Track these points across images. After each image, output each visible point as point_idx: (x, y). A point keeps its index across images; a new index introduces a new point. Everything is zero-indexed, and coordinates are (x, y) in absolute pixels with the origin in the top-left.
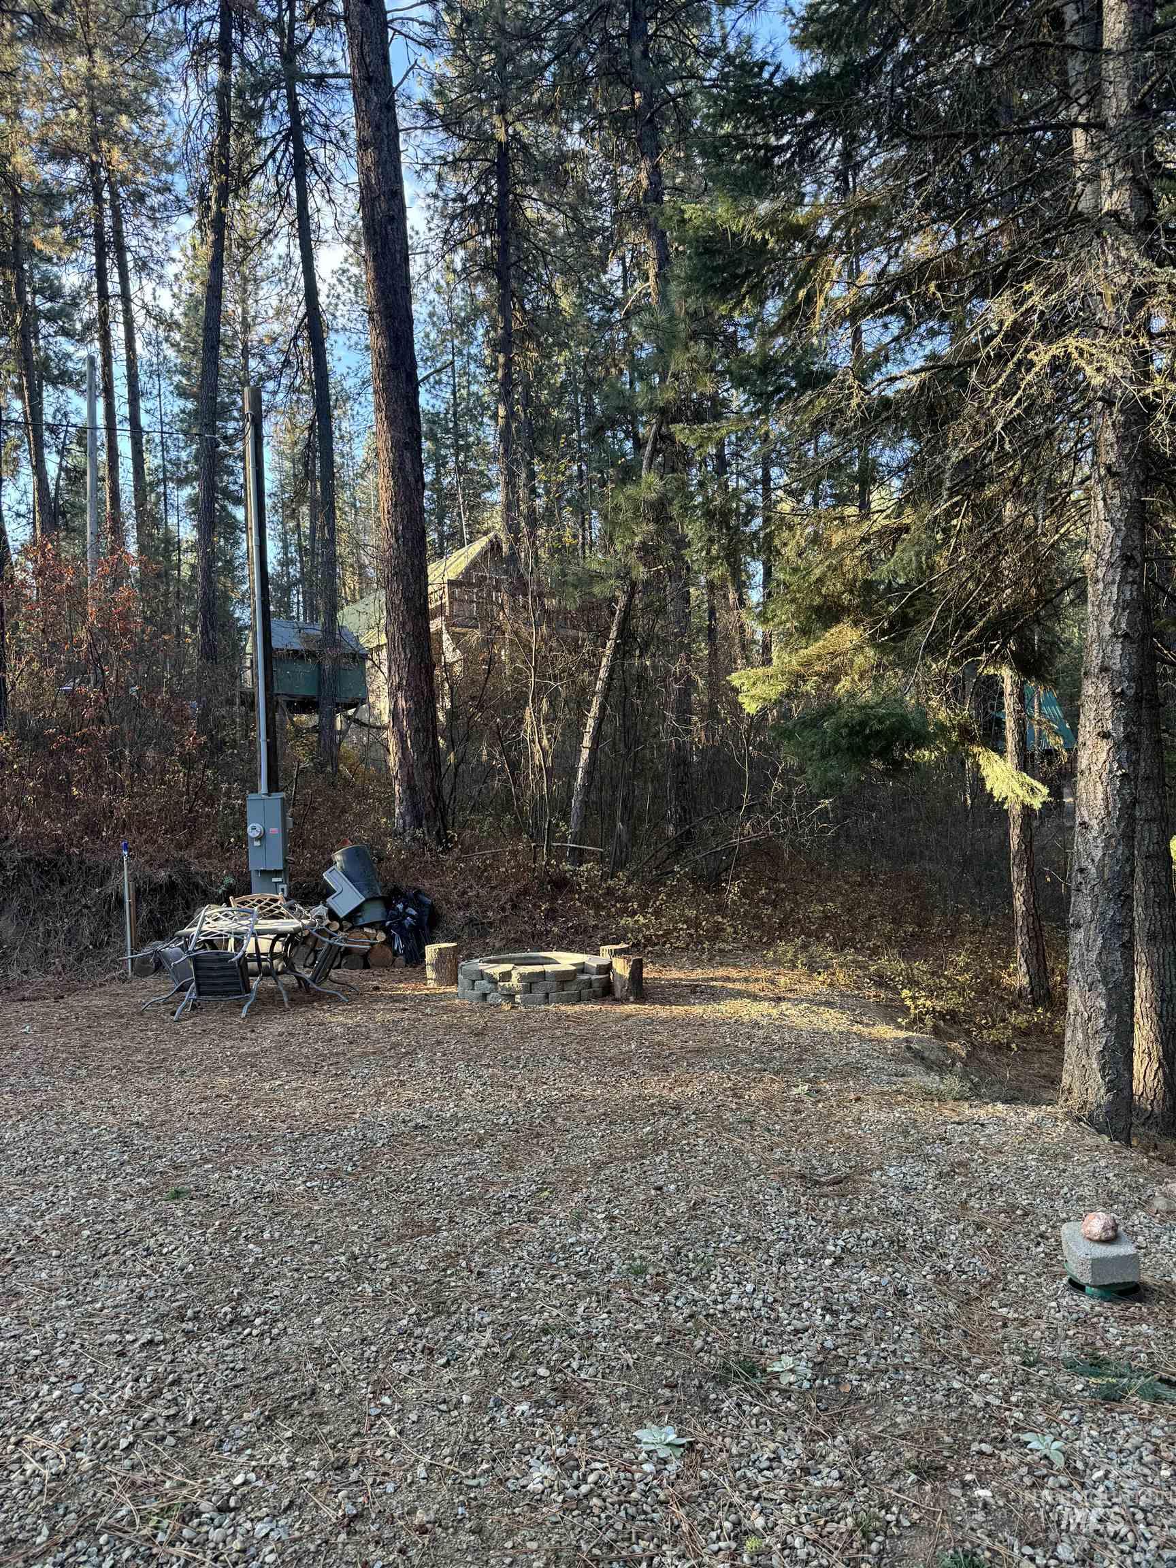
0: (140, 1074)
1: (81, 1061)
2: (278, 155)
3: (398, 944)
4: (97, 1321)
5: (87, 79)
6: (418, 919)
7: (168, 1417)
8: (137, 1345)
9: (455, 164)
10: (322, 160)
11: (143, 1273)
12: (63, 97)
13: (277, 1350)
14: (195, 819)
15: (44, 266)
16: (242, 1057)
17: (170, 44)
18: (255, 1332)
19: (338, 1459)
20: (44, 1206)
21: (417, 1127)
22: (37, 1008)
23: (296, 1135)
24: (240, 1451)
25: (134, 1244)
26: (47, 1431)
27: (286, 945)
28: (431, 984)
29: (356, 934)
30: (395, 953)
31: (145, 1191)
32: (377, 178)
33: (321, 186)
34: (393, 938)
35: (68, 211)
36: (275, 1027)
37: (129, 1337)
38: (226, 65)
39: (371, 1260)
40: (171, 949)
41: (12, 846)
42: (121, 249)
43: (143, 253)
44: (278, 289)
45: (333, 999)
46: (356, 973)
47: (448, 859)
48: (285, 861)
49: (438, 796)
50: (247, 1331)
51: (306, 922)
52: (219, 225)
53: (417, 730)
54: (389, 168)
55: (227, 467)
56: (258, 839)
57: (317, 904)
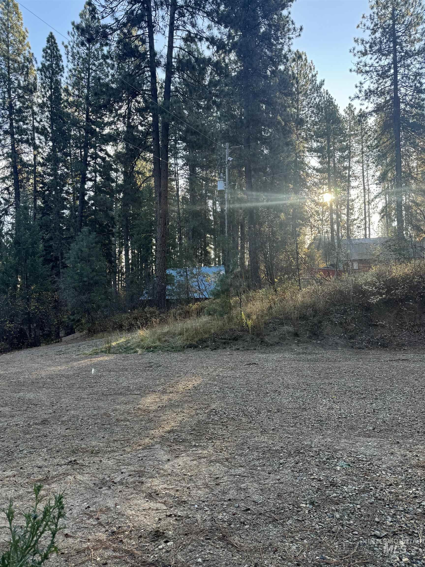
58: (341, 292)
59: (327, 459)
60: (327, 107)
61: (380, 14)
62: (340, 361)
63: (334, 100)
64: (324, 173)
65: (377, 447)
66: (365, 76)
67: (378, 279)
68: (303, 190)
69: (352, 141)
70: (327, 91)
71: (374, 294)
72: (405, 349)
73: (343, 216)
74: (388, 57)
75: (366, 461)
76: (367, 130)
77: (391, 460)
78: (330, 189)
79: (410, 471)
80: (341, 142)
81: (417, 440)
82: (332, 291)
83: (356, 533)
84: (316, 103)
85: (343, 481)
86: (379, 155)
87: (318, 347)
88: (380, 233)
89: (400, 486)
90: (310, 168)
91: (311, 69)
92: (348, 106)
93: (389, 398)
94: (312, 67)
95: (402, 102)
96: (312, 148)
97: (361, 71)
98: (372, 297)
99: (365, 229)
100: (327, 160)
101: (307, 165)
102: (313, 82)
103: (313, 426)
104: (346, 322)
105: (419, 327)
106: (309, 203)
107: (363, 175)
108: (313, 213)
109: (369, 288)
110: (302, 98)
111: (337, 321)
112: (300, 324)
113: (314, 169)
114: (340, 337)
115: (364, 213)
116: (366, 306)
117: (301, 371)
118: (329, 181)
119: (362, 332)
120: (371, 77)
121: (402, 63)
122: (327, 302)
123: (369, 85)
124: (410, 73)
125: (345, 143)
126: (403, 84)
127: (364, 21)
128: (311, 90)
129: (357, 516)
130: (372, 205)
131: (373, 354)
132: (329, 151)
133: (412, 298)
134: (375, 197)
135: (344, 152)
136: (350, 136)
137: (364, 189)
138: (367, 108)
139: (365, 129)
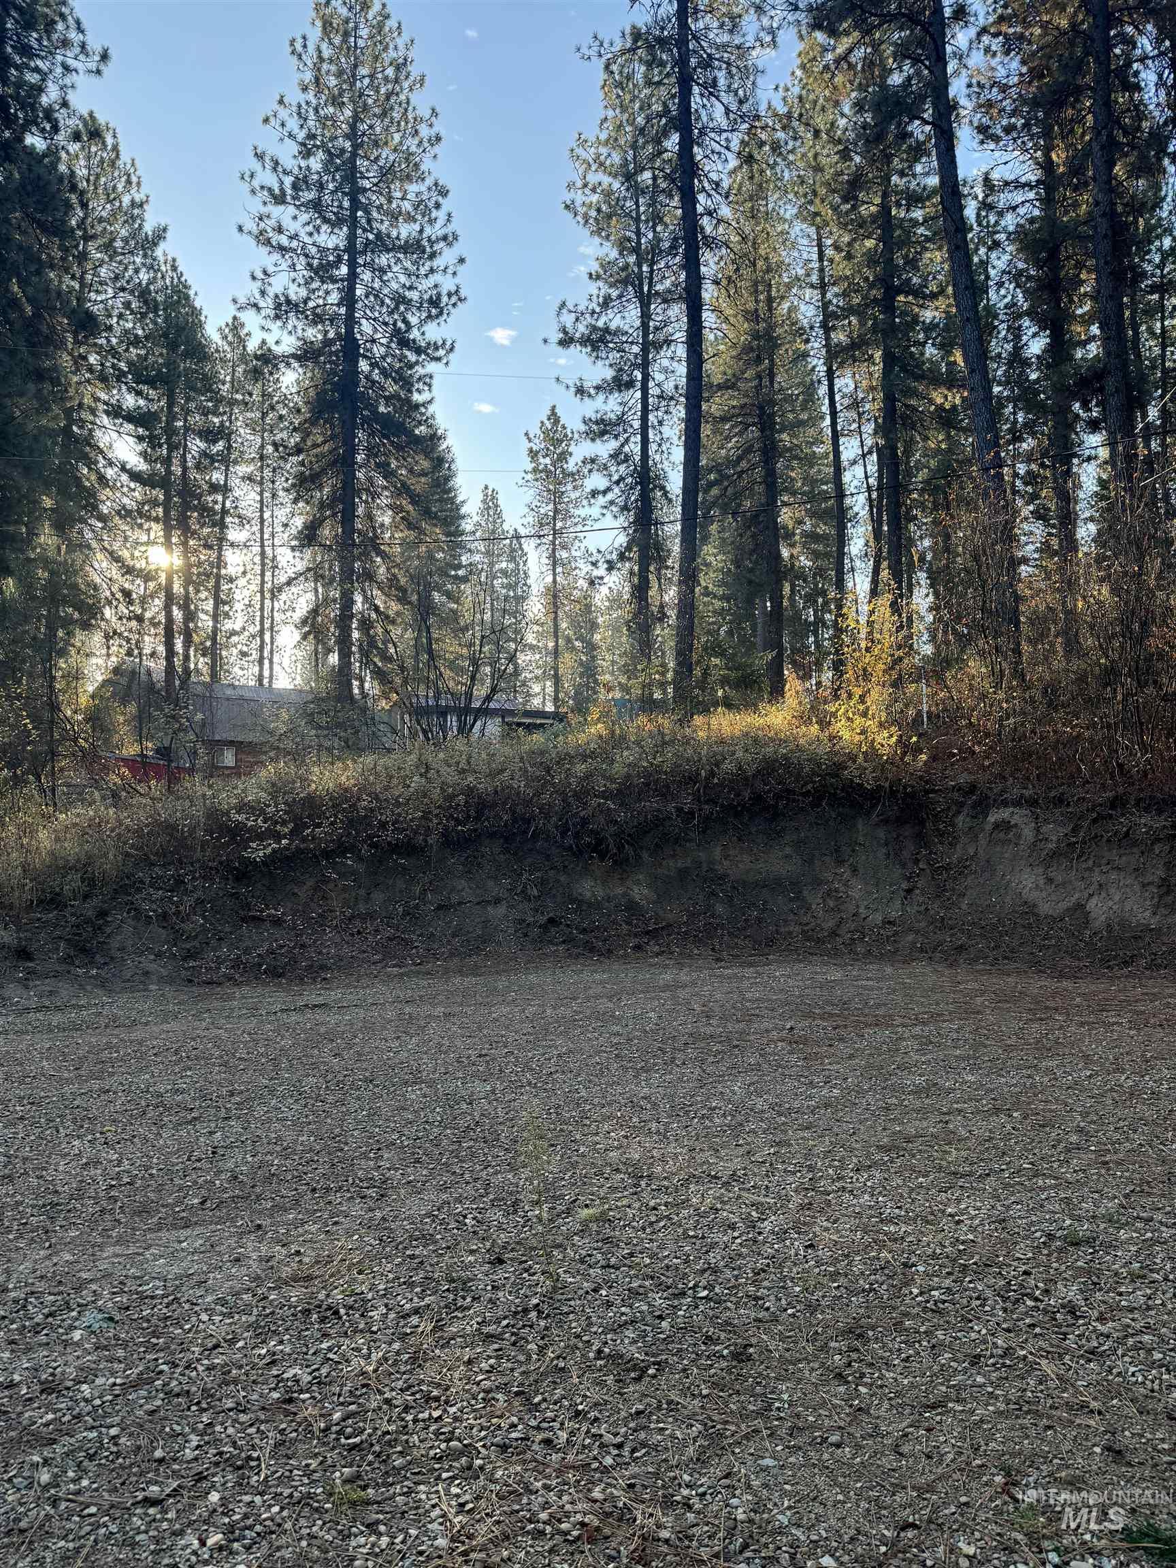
58: (170, 828)
59: (47, 1317)
60: (170, 305)
61: (322, 113)
62: (146, 1024)
63: (192, 293)
64: (153, 487)
65: (203, 1249)
66: (276, 256)
67: (274, 798)
68: (87, 523)
69: (237, 419)
70: (174, 260)
71: (260, 837)
72: (325, 979)
73: (202, 616)
74: (336, 231)
75: (163, 1296)
76: (278, 402)
77: (229, 1278)
78: (168, 537)
79: (272, 1297)
80: (205, 413)
81: (307, 1211)
82: (148, 825)
83: (93, 1510)
84: (140, 284)
85: (82, 1369)
86: (302, 473)
87: (89, 988)
88: (298, 678)
89: (241, 1344)
90: (111, 464)
91: (129, 182)
92: (230, 321)
93: (260, 1111)
94: (134, 179)
95: (365, 357)
96: (120, 407)
97: (268, 242)
98: (254, 845)
99: (261, 662)
100: (165, 452)
101: (102, 452)
102: (134, 219)
103: (26, 1224)
104: (179, 912)
105: (364, 920)
106: (104, 565)
107: (261, 517)
108: (113, 594)
109: (247, 819)
110: (99, 255)
111: (154, 911)
112: (39, 919)
113: (123, 468)
114: (159, 955)
115: (258, 619)
116: (236, 868)
117: (21, 1064)
118: (166, 512)
119: (220, 939)
120: (293, 267)
121: (368, 259)
122: (127, 855)
123: (285, 283)
124: (386, 291)
125: (216, 420)
126: (368, 312)
127: (283, 113)
128: (126, 241)
129: (103, 1461)
130: (281, 602)
131: (244, 995)
132: (170, 431)
133: (352, 849)
134: (289, 583)
135: (215, 442)
136: (232, 403)
137: (263, 554)
138: (277, 342)
139: (270, 396)
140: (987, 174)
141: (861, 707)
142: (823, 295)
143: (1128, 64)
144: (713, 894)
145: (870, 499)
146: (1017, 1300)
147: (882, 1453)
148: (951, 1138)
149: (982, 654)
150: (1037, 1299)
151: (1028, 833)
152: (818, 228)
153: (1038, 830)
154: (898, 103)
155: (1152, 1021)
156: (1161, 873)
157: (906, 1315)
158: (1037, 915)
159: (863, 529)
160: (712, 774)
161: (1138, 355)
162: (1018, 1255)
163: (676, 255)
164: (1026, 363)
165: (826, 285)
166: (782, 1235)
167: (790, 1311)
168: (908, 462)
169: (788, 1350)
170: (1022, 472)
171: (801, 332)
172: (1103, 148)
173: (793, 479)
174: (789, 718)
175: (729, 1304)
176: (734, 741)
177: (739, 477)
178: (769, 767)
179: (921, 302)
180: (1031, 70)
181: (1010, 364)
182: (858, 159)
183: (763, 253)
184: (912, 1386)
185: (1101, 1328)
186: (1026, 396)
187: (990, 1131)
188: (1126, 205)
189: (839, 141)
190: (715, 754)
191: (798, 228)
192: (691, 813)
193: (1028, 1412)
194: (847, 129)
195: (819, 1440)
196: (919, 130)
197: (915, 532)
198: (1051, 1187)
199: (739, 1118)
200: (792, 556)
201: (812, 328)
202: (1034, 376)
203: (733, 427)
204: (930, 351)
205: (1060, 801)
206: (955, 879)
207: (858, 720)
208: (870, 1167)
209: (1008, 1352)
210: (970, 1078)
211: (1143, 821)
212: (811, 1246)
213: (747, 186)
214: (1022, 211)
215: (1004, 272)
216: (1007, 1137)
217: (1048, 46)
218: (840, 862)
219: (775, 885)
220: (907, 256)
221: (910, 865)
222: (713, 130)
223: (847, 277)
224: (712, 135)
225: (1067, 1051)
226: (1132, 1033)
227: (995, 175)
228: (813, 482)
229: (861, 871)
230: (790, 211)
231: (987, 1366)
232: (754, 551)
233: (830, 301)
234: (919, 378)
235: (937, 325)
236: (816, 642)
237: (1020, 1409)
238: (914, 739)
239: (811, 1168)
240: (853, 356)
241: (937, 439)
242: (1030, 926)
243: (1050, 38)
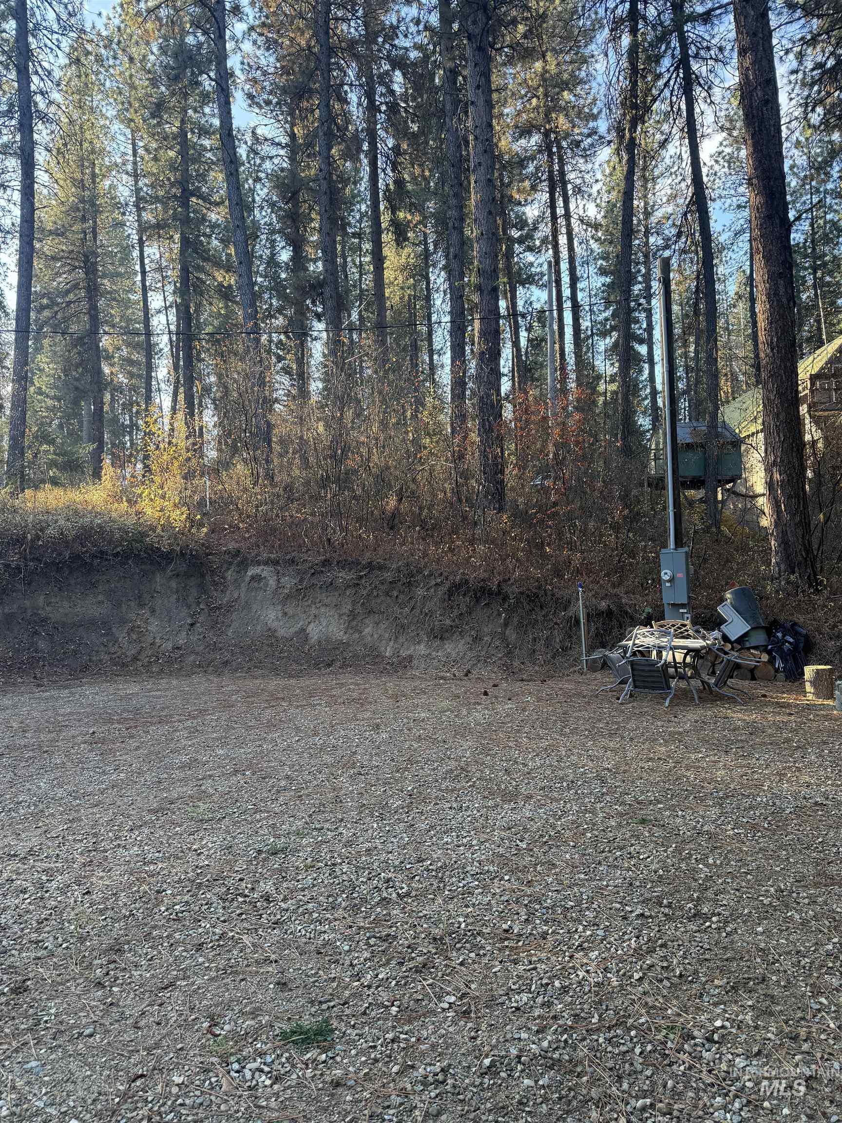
0: (604, 737)
1: (565, 723)
2: (672, 83)
3: (779, 664)
4: (606, 893)
5: (542, 75)
6: (795, 646)
7: (663, 967)
8: (633, 915)
9: (813, 41)
10: (704, 74)
11: (629, 869)
12: (527, 92)
13: (732, 942)
14: (622, 568)
15: (516, 209)
16: (671, 734)
17: (594, 30)
18: (714, 926)
19: (791, 1032)
20: (560, 813)
21: (816, 803)
22: (532, 686)
23: (721, 794)
24: (716, 1004)
25: (621, 849)
26: (586, 955)
27: (694, 657)
28: (810, 697)
29: (746, 654)
30: (777, 671)
31: (621, 815)
32: (754, 74)
33: (704, 94)
34: (774, 658)
35: (531, 168)
36: (690, 717)
37: (628, 908)
38: (634, 31)
39: (794, 895)
40: (615, 655)
41: (512, 584)
42: (564, 183)
43: (578, 181)
44: (670, 181)
45: (732, 700)
46: (747, 682)
47: (819, 600)
48: (689, 597)
49: (808, 549)
50: (708, 924)
51: (708, 642)
52: (632, 145)
53: (789, 497)
54: (765, 63)
55: (634, 318)
56: (669, 581)
57: (713, 630)
140: (255, 128)
141: (160, 492)
142: (136, 182)
143: (342, 85)
144: (36, 633)
145: (171, 340)
146: (233, 900)
147: (125, 1032)
148: (203, 795)
149: (245, 461)
150: (246, 896)
151: (272, 582)
152: (132, 131)
153: (278, 580)
154: (190, 58)
155: (339, 701)
156: (349, 607)
157: (154, 927)
158: (276, 637)
159: (166, 361)
160: (38, 538)
161: (346, 276)
162: (237, 869)
163: (12, 118)
164: (277, 265)
165: (138, 175)
166: (64, 890)
167: (64, 946)
168: (198, 320)
169: (59, 975)
170: (275, 340)
171: (117, 206)
172: (325, 134)
173: (112, 316)
174: (105, 496)
175: (13, 952)
176: (56, 511)
177: (67, 306)
178: (86, 534)
179: (208, 206)
180: (282, 67)
181: (268, 263)
182: (163, 89)
183: (88, 137)
184: (153, 976)
185: (283, 905)
186: (278, 287)
187: (230, 787)
188: (338, 176)
189: (149, 72)
190: (41, 521)
191: (116, 127)
192: (18, 568)
193: (230, 973)
194: (155, 64)
195: (76, 1036)
196: (207, 84)
197: (204, 370)
198: (264, 819)
199: (41, 807)
200: (112, 373)
201: (127, 205)
202: (283, 276)
203: (62, 266)
204: (215, 243)
205: (293, 561)
206: (224, 615)
207: (158, 501)
208: (141, 826)
209: (222, 936)
210: (221, 752)
211: (341, 575)
212: (88, 893)
213: (75, 82)
214: (276, 161)
215: (264, 200)
216: (239, 790)
217: (293, 54)
218: (142, 605)
219: (91, 624)
220: (199, 171)
221: (194, 606)
222: (46, 28)
223: (154, 174)
224: (45, 32)
225: (286, 725)
226: (327, 709)
227: (259, 131)
228: (129, 321)
229: (158, 612)
230: (111, 112)
231: (207, 949)
232: (80, 364)
233: (141, 189)
234: (205, 260)
235: (219, 225)
236: (131, 440)
237: (226, 973)
238: (199, 517)
239: (95, 835)
240: (158, 233)
241: (219, 305)
242: (271, 645)
243: (293, 50)
